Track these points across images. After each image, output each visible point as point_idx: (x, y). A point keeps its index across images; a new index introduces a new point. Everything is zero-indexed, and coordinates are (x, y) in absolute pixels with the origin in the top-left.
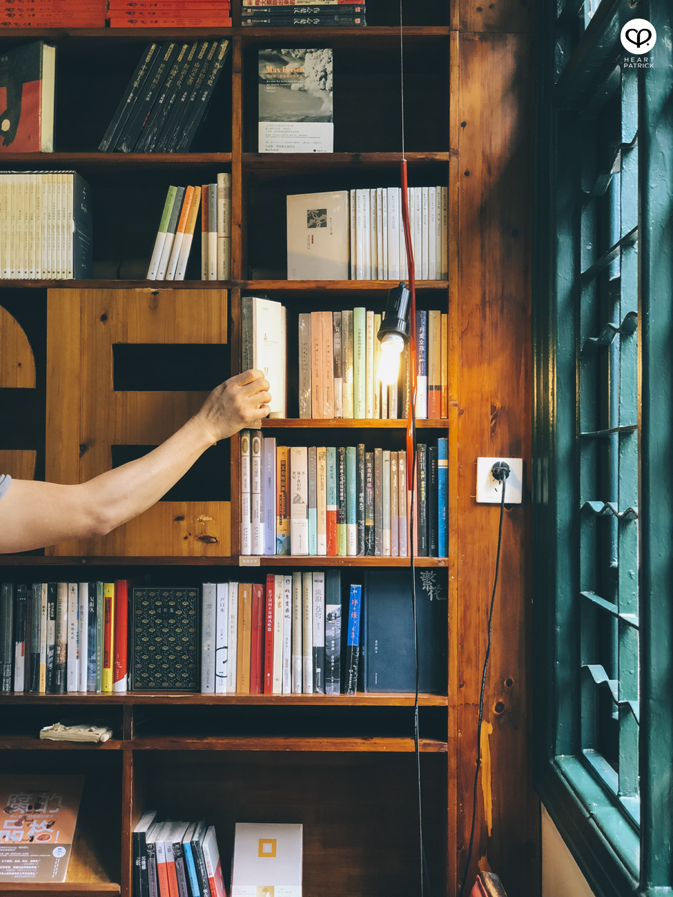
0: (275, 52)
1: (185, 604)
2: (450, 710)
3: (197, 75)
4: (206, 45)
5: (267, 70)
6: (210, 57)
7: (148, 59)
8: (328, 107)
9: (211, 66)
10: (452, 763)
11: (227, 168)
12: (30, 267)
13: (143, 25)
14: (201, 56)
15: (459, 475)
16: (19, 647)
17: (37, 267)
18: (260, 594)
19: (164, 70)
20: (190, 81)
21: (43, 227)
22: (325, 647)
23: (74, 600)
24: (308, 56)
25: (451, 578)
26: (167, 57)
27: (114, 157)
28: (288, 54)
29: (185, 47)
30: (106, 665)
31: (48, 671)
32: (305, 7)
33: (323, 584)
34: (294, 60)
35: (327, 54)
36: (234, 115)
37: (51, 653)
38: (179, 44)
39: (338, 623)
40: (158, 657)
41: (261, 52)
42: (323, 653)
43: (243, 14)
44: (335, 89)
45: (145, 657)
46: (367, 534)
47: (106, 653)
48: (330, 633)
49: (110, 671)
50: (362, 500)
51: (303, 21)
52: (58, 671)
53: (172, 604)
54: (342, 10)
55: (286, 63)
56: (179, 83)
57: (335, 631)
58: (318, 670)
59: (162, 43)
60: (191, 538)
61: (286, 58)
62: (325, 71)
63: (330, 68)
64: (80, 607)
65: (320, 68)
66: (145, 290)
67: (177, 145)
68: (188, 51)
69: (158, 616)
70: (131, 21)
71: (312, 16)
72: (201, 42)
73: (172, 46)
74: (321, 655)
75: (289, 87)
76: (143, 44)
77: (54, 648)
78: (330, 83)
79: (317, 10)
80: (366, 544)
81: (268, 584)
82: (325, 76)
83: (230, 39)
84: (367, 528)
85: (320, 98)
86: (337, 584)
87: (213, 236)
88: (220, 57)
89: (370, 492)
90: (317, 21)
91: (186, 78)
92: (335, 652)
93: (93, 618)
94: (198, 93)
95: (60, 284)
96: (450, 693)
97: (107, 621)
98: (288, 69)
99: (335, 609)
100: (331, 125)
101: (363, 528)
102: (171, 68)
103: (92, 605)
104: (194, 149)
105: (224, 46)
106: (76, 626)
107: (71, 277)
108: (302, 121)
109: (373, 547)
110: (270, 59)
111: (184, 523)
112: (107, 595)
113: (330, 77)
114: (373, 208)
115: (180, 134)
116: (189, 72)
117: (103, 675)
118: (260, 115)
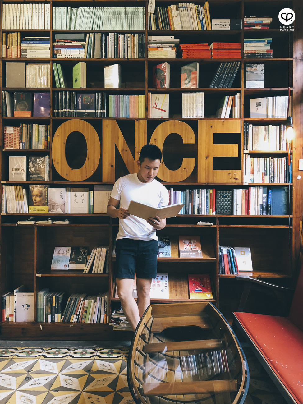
0: (250, 65)
1: (229, 194)
2: (293, 218)
3: (233, 70)
4: (234, 63)
5: (248, 69)
6: (235, 66)
7: (220, 66)
8: (263, 78)
9: (236, 67)
10: (294, 231)
11: (240, 92)
12: (194, 115)
13: (220, 58)
14: (233, 66)
15: (295, 164)
16: (190, 204)
17: (195, 115)
18: (247, 192)
19: (224, 69)
20: (231, 71)
21: (197, 106)
22: (263, 204)
23: (203, 193)
24: (258, 66)
25: (293, 188)
26: (225, 66)
27: (213, 89)
28: (253, 65)
29: (229, 63)
30: (211, 208)
31: (197, 209)
32: (259, 53)
33: (262, 189)
34: (255, 66)
35: (263, 65)
36: (242, 79)
37: (198, 205)
38: (228, 63)
39: (266, 198)
40: (223, 207)
41: (247, 65)
42: (262, 205)
43: (244, 55)
44: (264, 73)
45: (220, 207)
46: (272, 178)
47: (211, 206)
48: (264, 201)
49: (211, 210)
50: (270, 170)
51: (258, 57)
52: (200, 209)
53: (226, 194)
54: (268, 54)
55: (253, 67)
56: (228, 72)
57: (265, 200)
58: (261, 210)
59: (224, 63)
60: (232, 178)
61: (253, 66)
62: (262, 69)
63: (263, 68)
64: (204, 195)
65: (261, 68)
66: (221, 120)
67: (228, 86)
68: (230, 64)
69: (223, 197)
70: (218, 57)
71: (260, 56)
72: (233, 62)
73: (226, 63)
74: (262, 206)
75: (253, 73)
76: (220, 63)
77: (199, 204)
78: (263, 72)
79: (261, 54)
80: (271, 180)
81: (249, 189)
82: (262, 70)
83: (240, 61)
84: (272, 177)
85: (261, 76)
86: (266, 189)
87: (236, 108)
88: (238, 66)
89: (272, 168)
90: (261, 57)
91: (230, 70)
92: (265, 205)
93: (207, 197)
94: (233, 74)
95: (201, 119)
96: (293, 214)
97: (211, 198)
98: (253, 69)
99: (265, 195)
100: (264, 82)
101: (271, 176)
102: (226, 68)
103: (207, 194)
104: (232, 87)
105: (239, 63)
106: (203, 200)
107: (203, 117)
108: (256, 81)
109: (273, 181)
110: (249, 66)
111: (230, 175)
112: (211, 192)
113: (263, 71)
114: (273, 101)
115: (229, 84)
116: (230, 69)
117: (210, 211)
118: (247, 79)
